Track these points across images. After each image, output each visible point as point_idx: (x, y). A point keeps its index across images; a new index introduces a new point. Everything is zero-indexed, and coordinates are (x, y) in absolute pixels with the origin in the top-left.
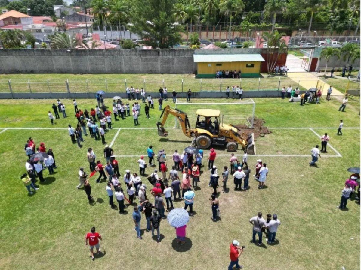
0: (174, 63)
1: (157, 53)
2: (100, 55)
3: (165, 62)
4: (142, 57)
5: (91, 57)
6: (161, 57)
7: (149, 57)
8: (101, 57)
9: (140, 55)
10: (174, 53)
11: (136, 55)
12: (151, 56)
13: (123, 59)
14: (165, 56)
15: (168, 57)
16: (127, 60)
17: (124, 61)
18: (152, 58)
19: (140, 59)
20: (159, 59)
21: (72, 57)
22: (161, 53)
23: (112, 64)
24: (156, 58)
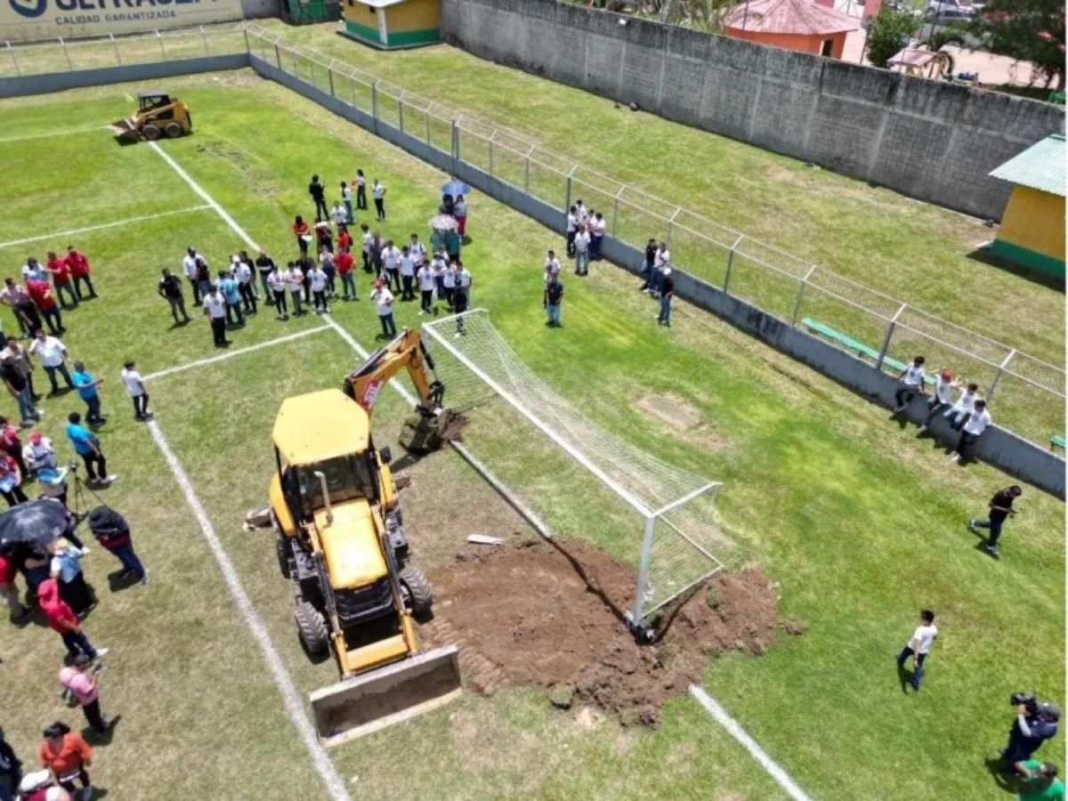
0: (942, 150)
1: (887, 89)
2: (698, 54)
3: (905, 134)
4: (825, 93)
5: (674, 55)
6: (898, 110)
7: (850, 99)
8: (698, 61)
9: (821, 83)
10: (957, 105)
11: (805, 79)
12: (858, 95)
13: (759, 87)
14: (914, 108)
15: (926, 117)
16: (770, 91)
17: (762, 94)
18: (861, 107)
19: (816, 98)
20: (886, 118)
21: (631, 45)
22: (900, 93)
23: (724, 95)
24: (874, 110)
